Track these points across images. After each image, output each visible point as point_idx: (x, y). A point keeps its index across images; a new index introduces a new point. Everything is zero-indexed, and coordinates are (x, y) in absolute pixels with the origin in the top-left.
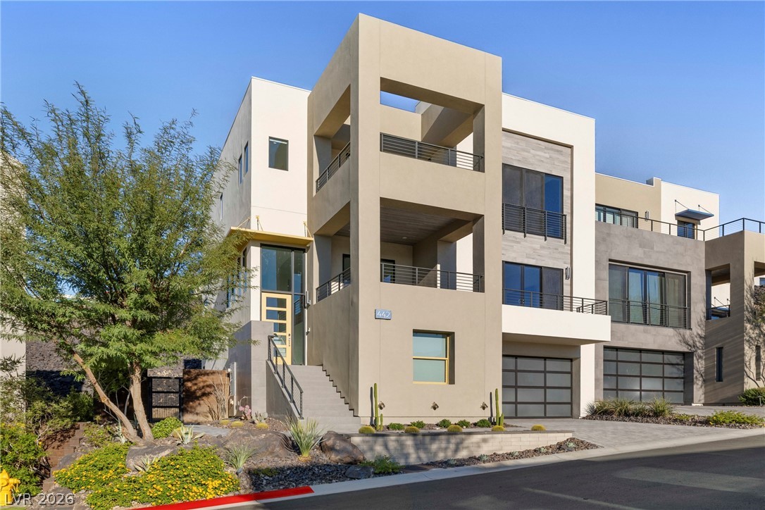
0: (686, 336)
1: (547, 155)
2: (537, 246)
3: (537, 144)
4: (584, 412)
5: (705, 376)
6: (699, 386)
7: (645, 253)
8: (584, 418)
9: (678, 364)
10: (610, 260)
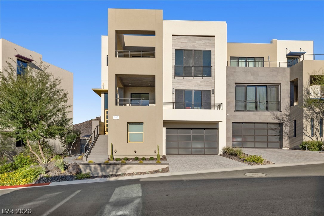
0: (278, 116)
1: (204, 42)
2: (199, 82)
3: (199, 38)
4: (220, 151)
5: (290, 134)
6: (285, 140)
7: (254, 78)
8: (220, 155)
9: (276, 129)
10: (235, 83)
